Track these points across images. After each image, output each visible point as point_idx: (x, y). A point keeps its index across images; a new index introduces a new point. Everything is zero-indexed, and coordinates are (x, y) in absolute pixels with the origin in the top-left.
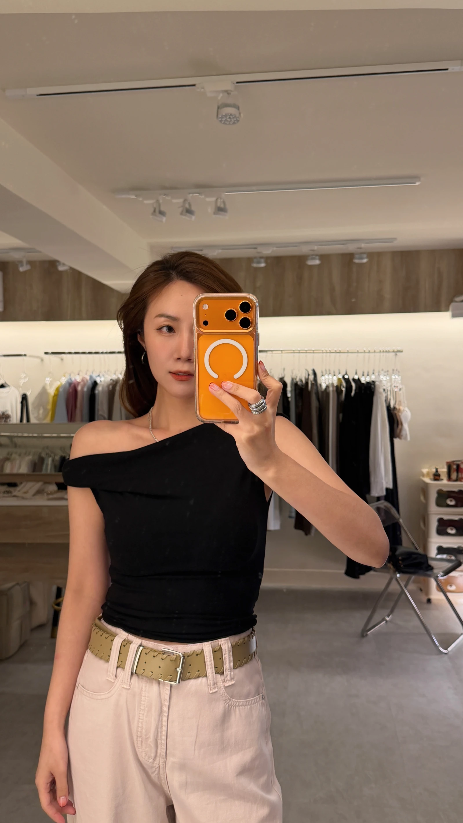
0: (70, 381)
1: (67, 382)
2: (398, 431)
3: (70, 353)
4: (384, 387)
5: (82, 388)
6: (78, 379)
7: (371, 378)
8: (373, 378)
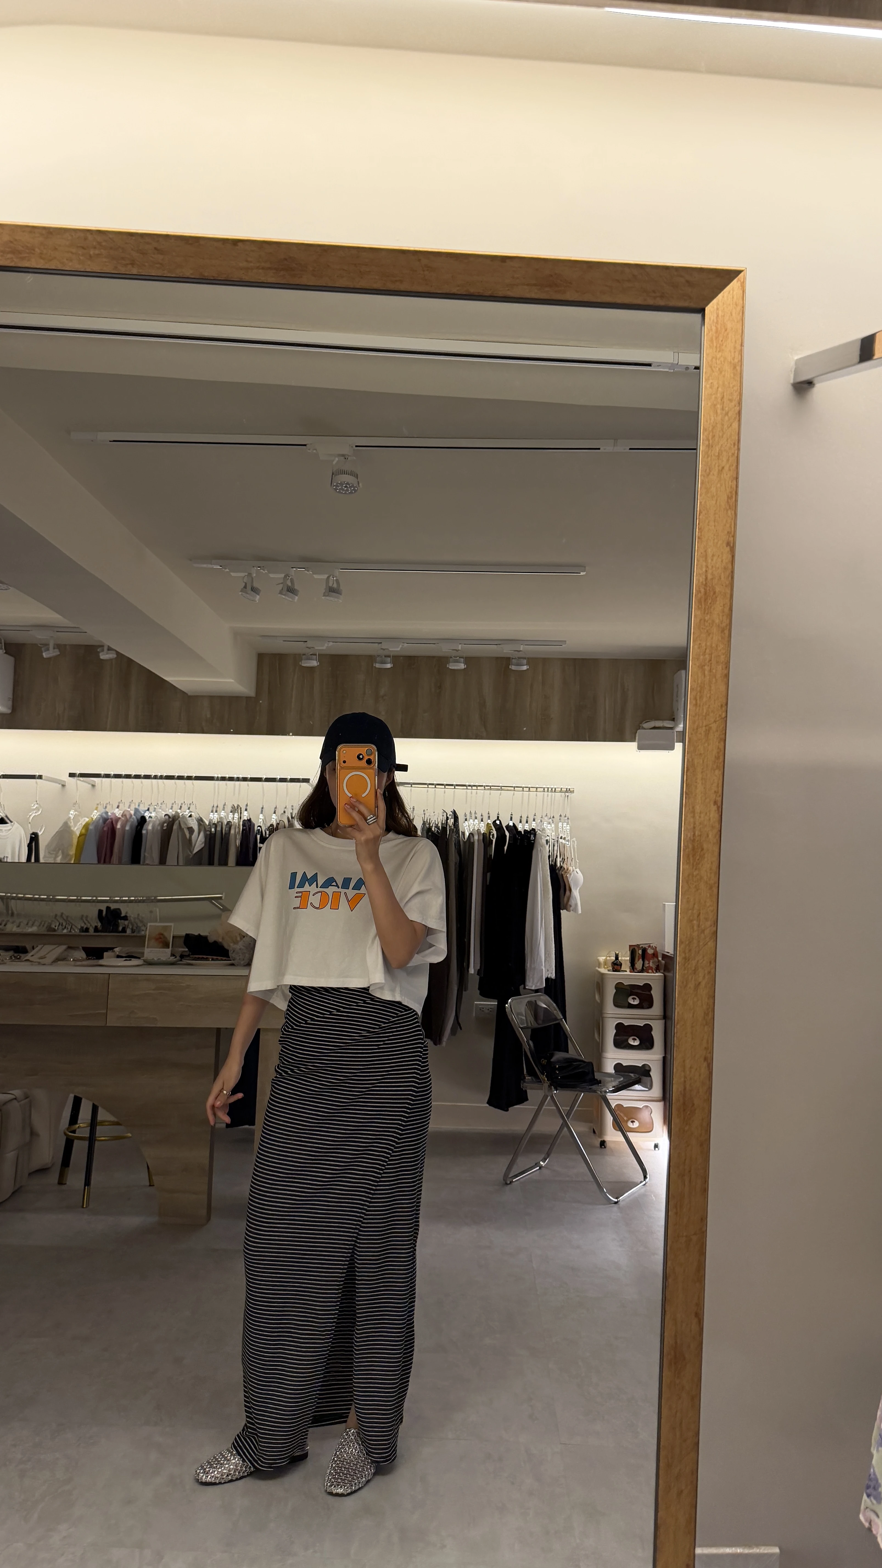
0: (104, 815)
1: (101, 816)
2: (566, 899)
3: (107, 776)
4: (548, 838)
5: (123, 826)
6: (118, 813)
7: (530, 825)
8: (534, 825)
